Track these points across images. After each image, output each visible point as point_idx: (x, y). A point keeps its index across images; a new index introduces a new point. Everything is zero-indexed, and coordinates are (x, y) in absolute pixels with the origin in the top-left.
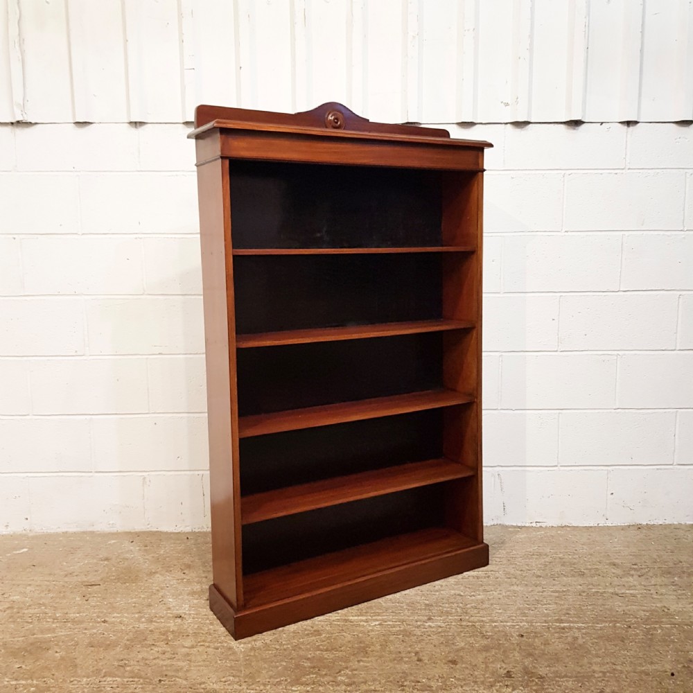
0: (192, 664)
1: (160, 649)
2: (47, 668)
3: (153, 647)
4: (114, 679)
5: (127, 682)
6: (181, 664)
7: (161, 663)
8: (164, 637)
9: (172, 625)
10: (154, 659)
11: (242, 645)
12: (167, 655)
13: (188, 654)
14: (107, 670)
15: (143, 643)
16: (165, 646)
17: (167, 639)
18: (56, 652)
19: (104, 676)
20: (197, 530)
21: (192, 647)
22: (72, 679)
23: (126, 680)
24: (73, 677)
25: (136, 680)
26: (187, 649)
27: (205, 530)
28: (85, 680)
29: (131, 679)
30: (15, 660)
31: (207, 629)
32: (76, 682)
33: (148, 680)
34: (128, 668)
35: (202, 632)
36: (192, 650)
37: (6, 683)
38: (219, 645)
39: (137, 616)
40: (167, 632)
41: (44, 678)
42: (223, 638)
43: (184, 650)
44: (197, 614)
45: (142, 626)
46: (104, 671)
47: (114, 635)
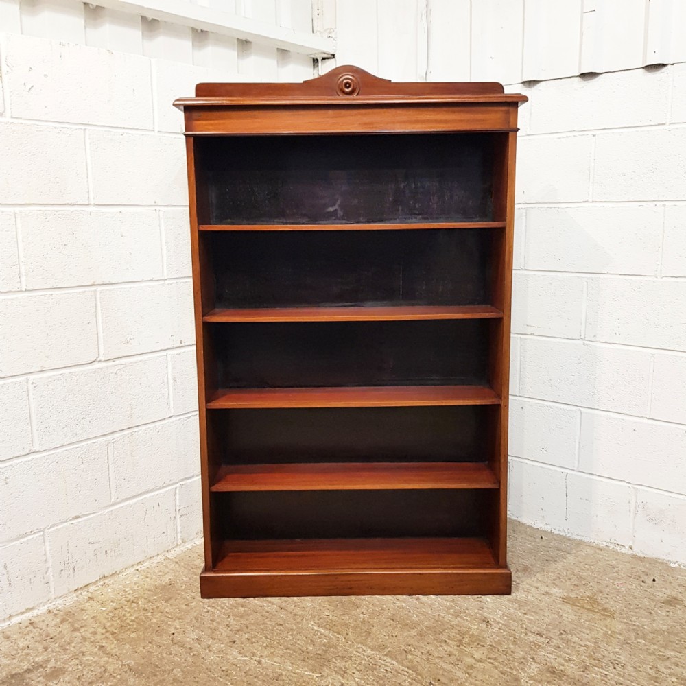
0: (470, 679)
1: (449, 649)
2: (347, 626)
3: (443, 645)
4: (393, 662)
5: (403, 670)
6: (459, 674)
7: (442, 664)
8: (460, 638)
9: (475, 628)
10: (438, 657)
11: (531, 682)
12: (453, 659)
13: (471, 667)
14: (392, 650)
15: (437, 636)
16: (456, 647)
17: (460, 641)
18: (363, 613)
19: (386, 655)
20: (556, 532)
21: (480, 661)
22: (359, 646)
23: (402, 668)
24: (361, 643)
25: (410, 672)
26: (474, 661)
27: (564, 535)
28: (369, 651)
29: (406, 669)
30: (328, 607)
31: (506, 647)
32: (360, 650)
33: (420, 677)
34: (409, 657)
35: (500, 648)
36: (479, 663)
37: (310, 625)
38: (508, 670)
39: (448, 604)
40: (465, 633)
41: (339, 634)
42: (516, 664)
43: (469, 660)
44: (505, 625)
45: (447, 617)
46: (389, 649)
47: (417, 616)
